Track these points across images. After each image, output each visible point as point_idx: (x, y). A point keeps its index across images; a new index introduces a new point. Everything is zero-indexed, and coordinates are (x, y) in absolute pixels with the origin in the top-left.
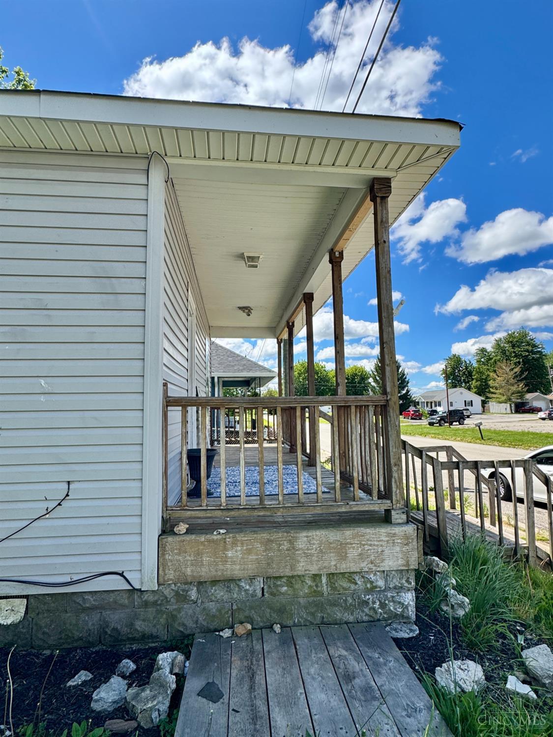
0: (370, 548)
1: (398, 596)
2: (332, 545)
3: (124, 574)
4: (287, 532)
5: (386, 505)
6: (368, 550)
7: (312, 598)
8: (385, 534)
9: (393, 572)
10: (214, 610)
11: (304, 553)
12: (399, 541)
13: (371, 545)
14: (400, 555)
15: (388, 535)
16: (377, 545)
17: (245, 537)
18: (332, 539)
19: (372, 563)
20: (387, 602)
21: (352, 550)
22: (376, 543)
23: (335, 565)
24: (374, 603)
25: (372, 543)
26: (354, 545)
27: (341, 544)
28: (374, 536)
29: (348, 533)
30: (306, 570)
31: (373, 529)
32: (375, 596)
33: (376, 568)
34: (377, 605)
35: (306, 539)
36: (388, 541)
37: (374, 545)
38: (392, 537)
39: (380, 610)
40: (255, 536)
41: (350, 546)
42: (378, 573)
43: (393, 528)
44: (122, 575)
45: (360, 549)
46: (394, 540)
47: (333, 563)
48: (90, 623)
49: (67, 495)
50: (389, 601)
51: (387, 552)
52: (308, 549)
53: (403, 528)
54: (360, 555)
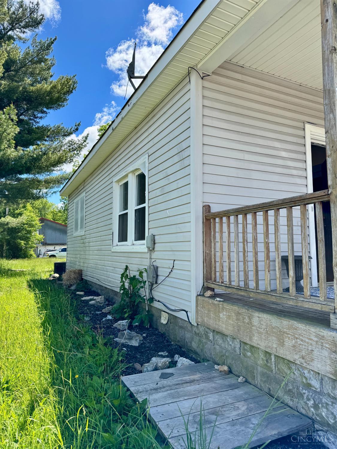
0: (302, 343)
1: (332, 405)
2: (274, 330)
3: (188, 313)
4: (248, 310)
5: (328, 307)
6: (300, 344)
7: (266, 371)
8: (314, 334)
9: (326, 378)
10: (218, 351)
11: (257, 330)
12: (327, 346)
13: (302, 340)
14: (329, 362)
15: (317, 336)
16: (308, 343)
17: (227, 306)
18: (274, 325)
19: (303, 359)
20: (320, 405)
21: (287, 339)
22: (307, 340)
23: (276, 348)
24: (309, 400)
25: (304, 339)
26: (289, 336)
27: (280, 331)
28: (304, 333)
29: (285, 323)
30: (258, 344)
31: (304, 325)
32: (311, 394)
33: (306, 365)
34: (311, 403)
35: (258, 318)
36: (317, 342)
37: (305, 342)
38: (321, 339)
39: (312, 409)
40: (232, 307)
41: (286, 335)
42: (312, 373)
43: (322, 330)
44: (187, 312)
45: (294, 342)
46: (322, 343)
47: (275, 346)
48: (181, 335)
49: (173, 267)
50: (323, 406)
51: (316, 352)
52: (260, 328)
53: (331, 333)
54: (294, 346)
